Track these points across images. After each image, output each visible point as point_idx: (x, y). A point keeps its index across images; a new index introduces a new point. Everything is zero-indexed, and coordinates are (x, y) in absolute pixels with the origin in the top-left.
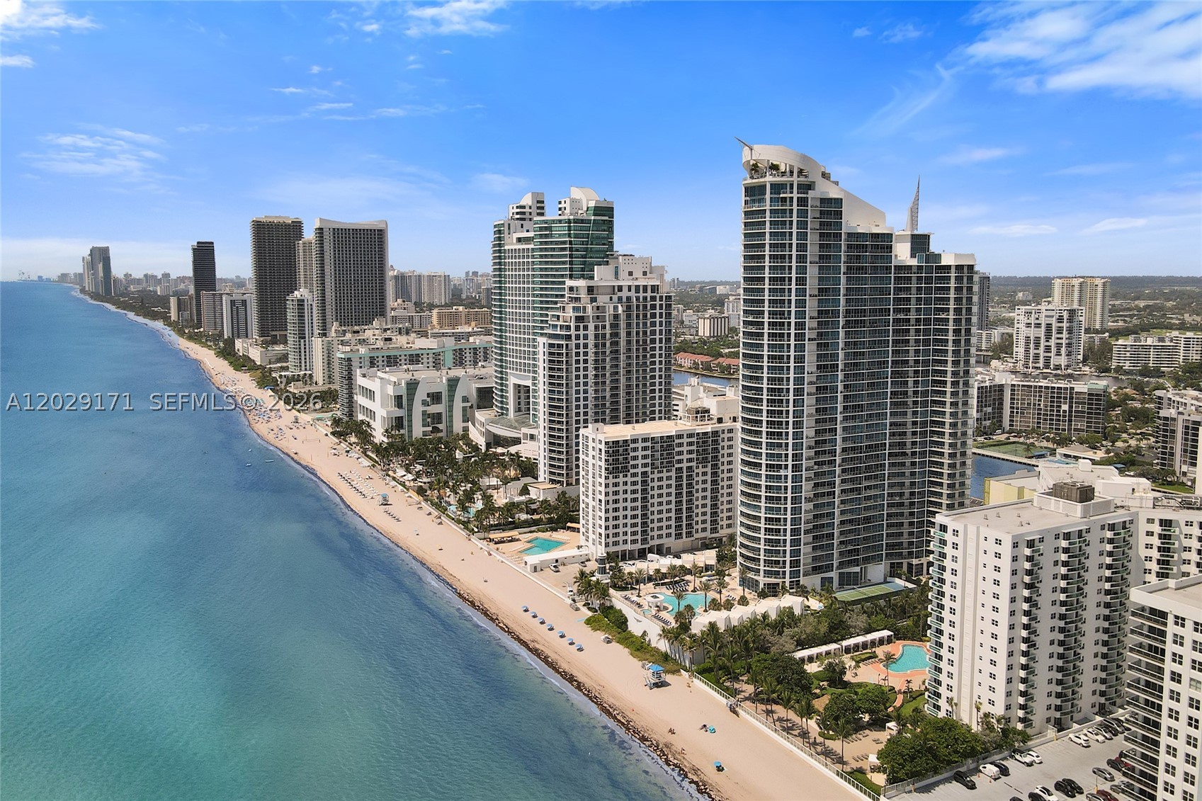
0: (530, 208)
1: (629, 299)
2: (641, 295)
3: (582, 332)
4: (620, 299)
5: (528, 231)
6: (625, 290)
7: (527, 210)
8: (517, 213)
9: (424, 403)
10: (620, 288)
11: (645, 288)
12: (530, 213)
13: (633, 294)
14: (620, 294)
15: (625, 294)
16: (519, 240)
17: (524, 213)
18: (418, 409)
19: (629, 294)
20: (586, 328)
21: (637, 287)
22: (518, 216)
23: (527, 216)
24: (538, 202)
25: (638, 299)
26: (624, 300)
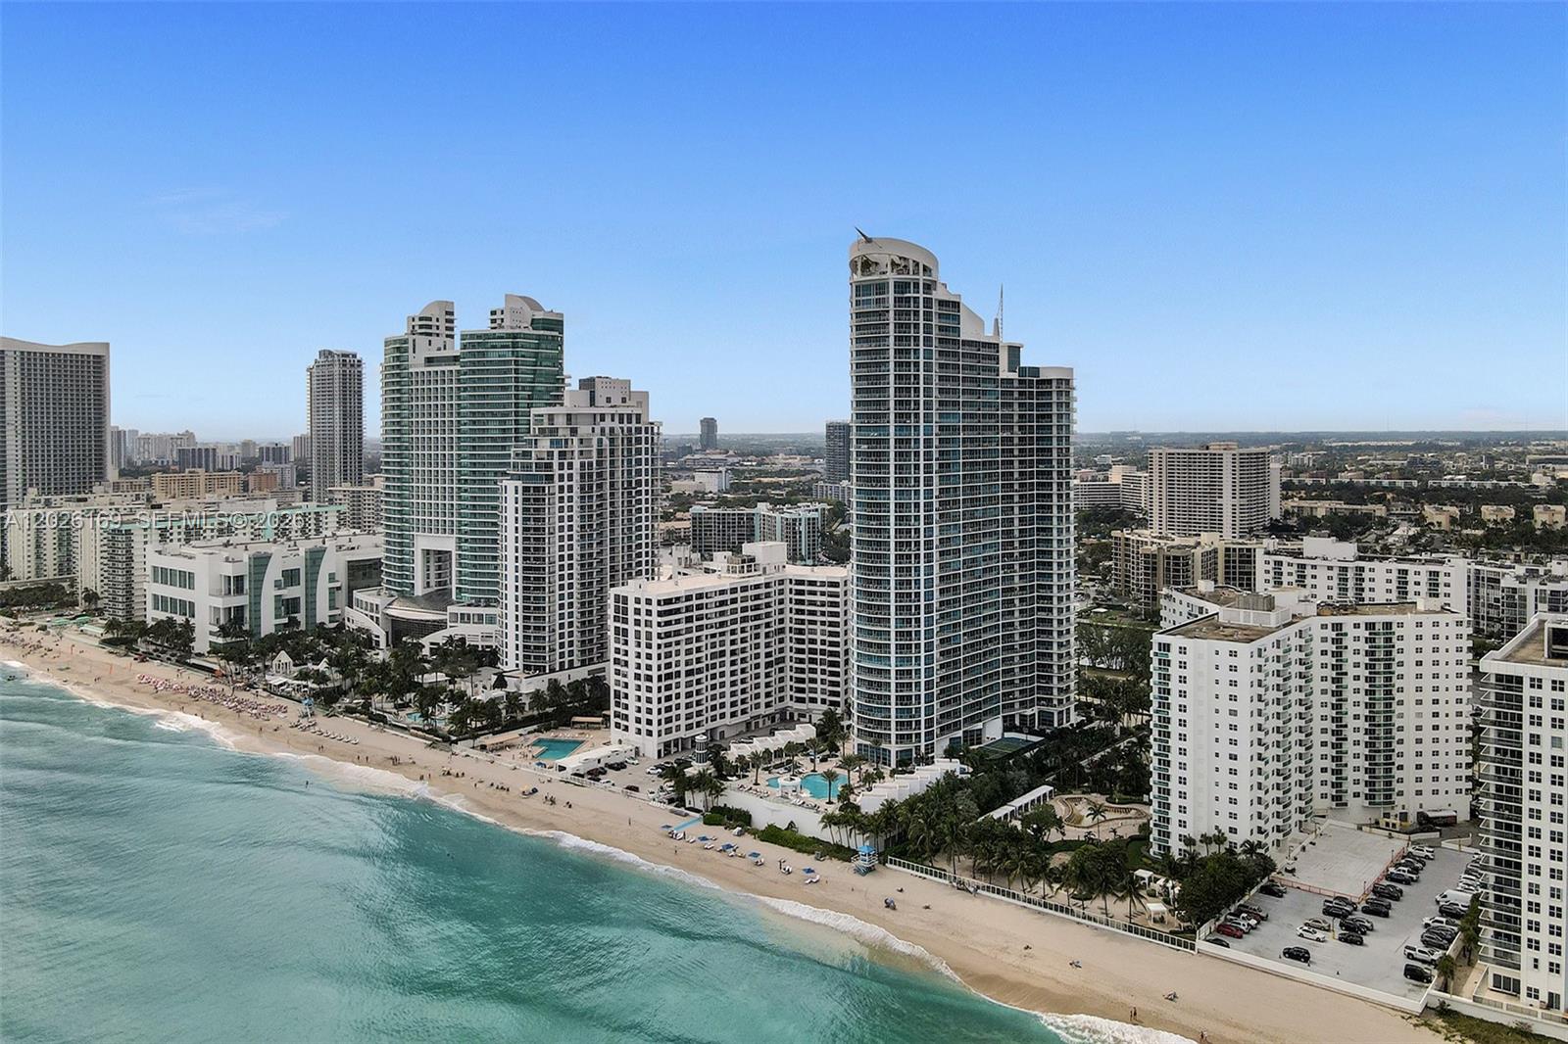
0: (438, 320)
1: (612, 430)
2: (625, 425)
3: (566, 472)
4: (603, 430)
5: (439, 349)
6: (608, 419)
7: (434, 323)
8: (421, 327)
9: (277, 585)
10: (603, 417)
11: (629, 416)
12: (438, 327)
13: (616, 424)
14: (602, 424)
15: (607, 424)
16: (429, 361)
17: (430, 327)
18: (269, 593)
19: (613, 425)
20: (570, 466)
21: (621, 416)
22: (423, 331)
23: (434, 330)
24: (447, 313)
25: (622, 429)
26: (607, 431)
